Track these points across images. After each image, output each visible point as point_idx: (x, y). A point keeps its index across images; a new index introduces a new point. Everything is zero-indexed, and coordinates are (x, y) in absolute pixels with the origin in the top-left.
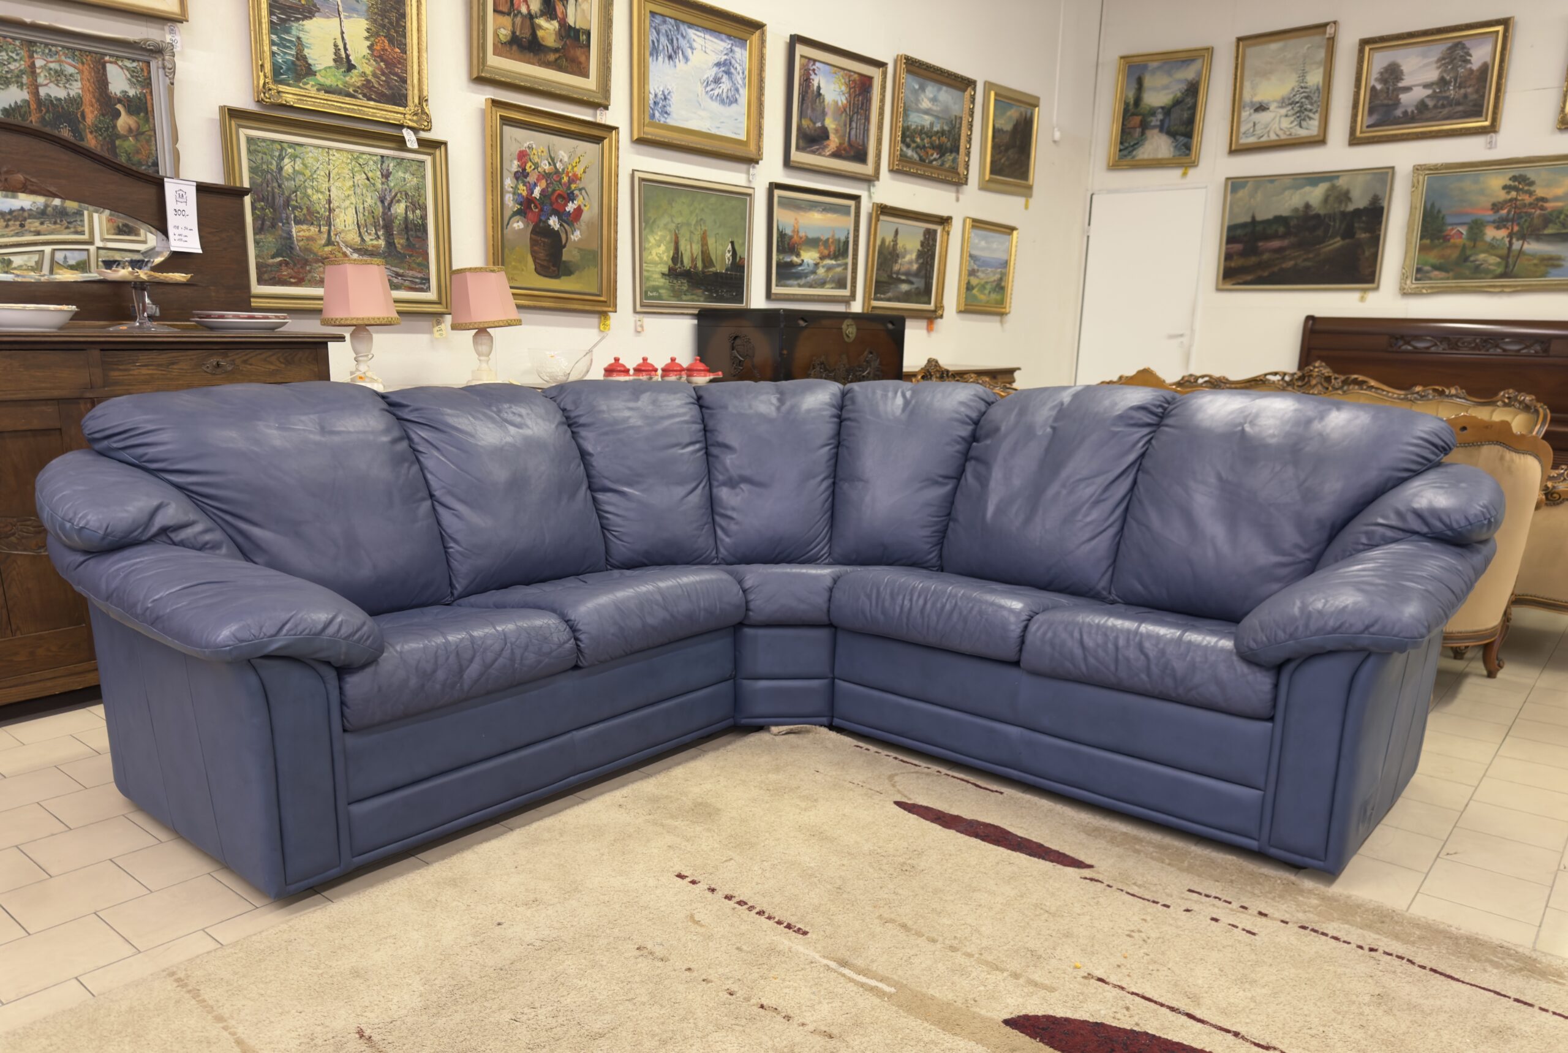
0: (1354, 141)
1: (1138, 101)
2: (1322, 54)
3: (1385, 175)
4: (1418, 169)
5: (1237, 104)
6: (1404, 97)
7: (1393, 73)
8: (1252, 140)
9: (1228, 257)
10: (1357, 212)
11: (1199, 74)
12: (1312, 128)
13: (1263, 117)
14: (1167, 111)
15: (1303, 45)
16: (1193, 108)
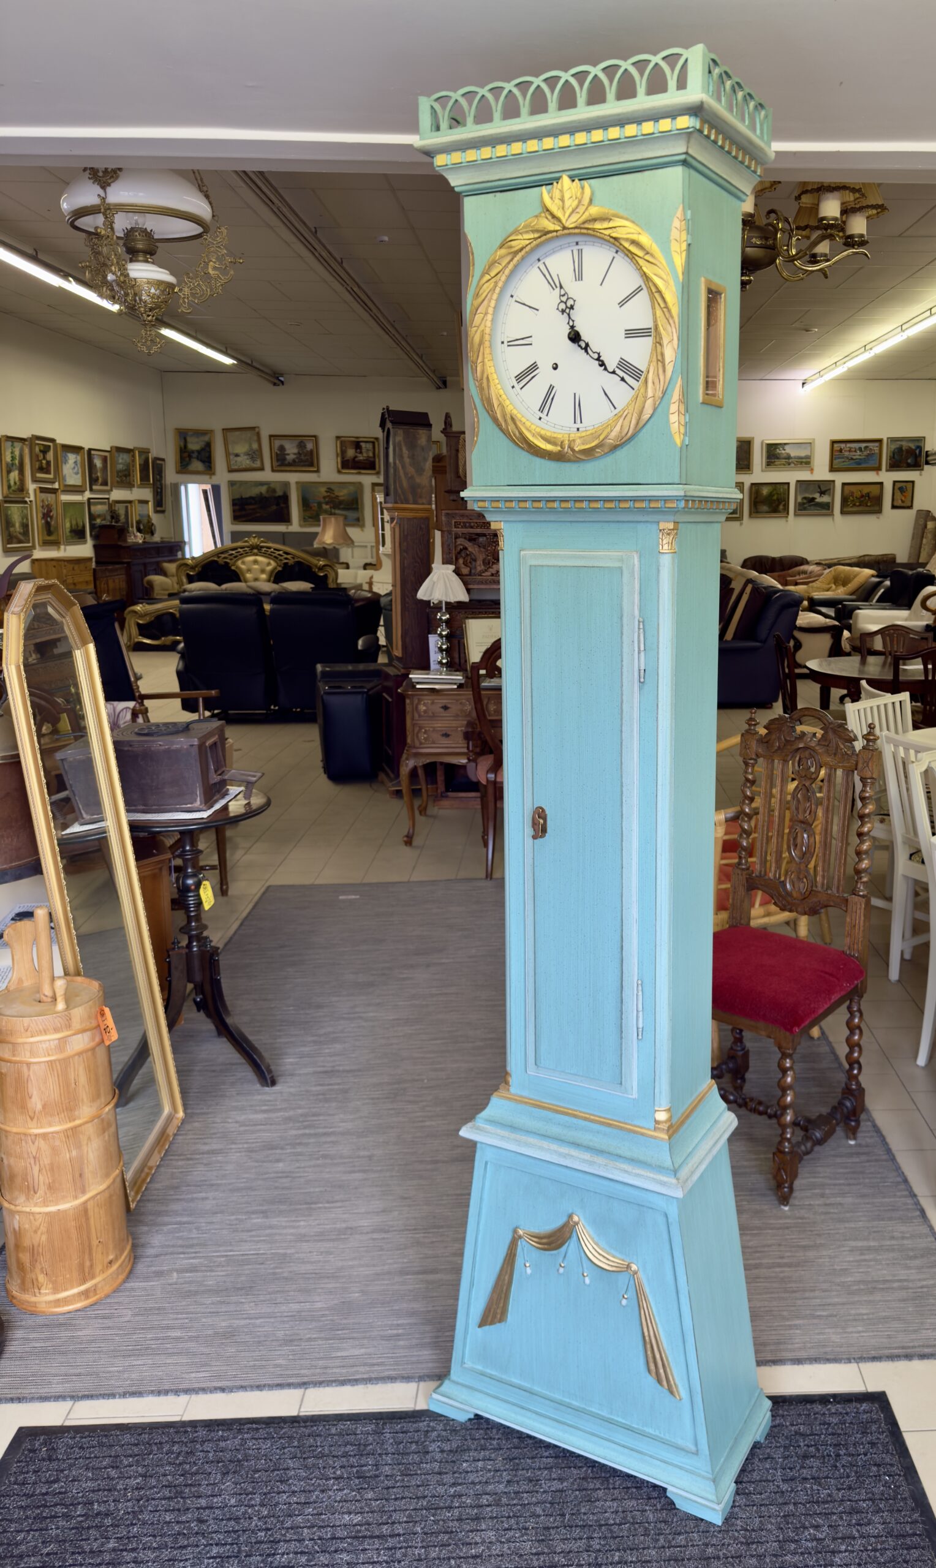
0: (273, 471)
1: (185, 446)
2: (255, 438)
3: (287, 485)
4: (297, 483)
5: (228, 454)
6: (287, 457)
7: (282, 448)
8: (236, 467)
9: (234, 511)
10: (279, 497)
11: (210, 439)
12: (258, 464)
13: (239, 459)
14: (199, 452)
15: (249, 434)
16: (210, 452)
